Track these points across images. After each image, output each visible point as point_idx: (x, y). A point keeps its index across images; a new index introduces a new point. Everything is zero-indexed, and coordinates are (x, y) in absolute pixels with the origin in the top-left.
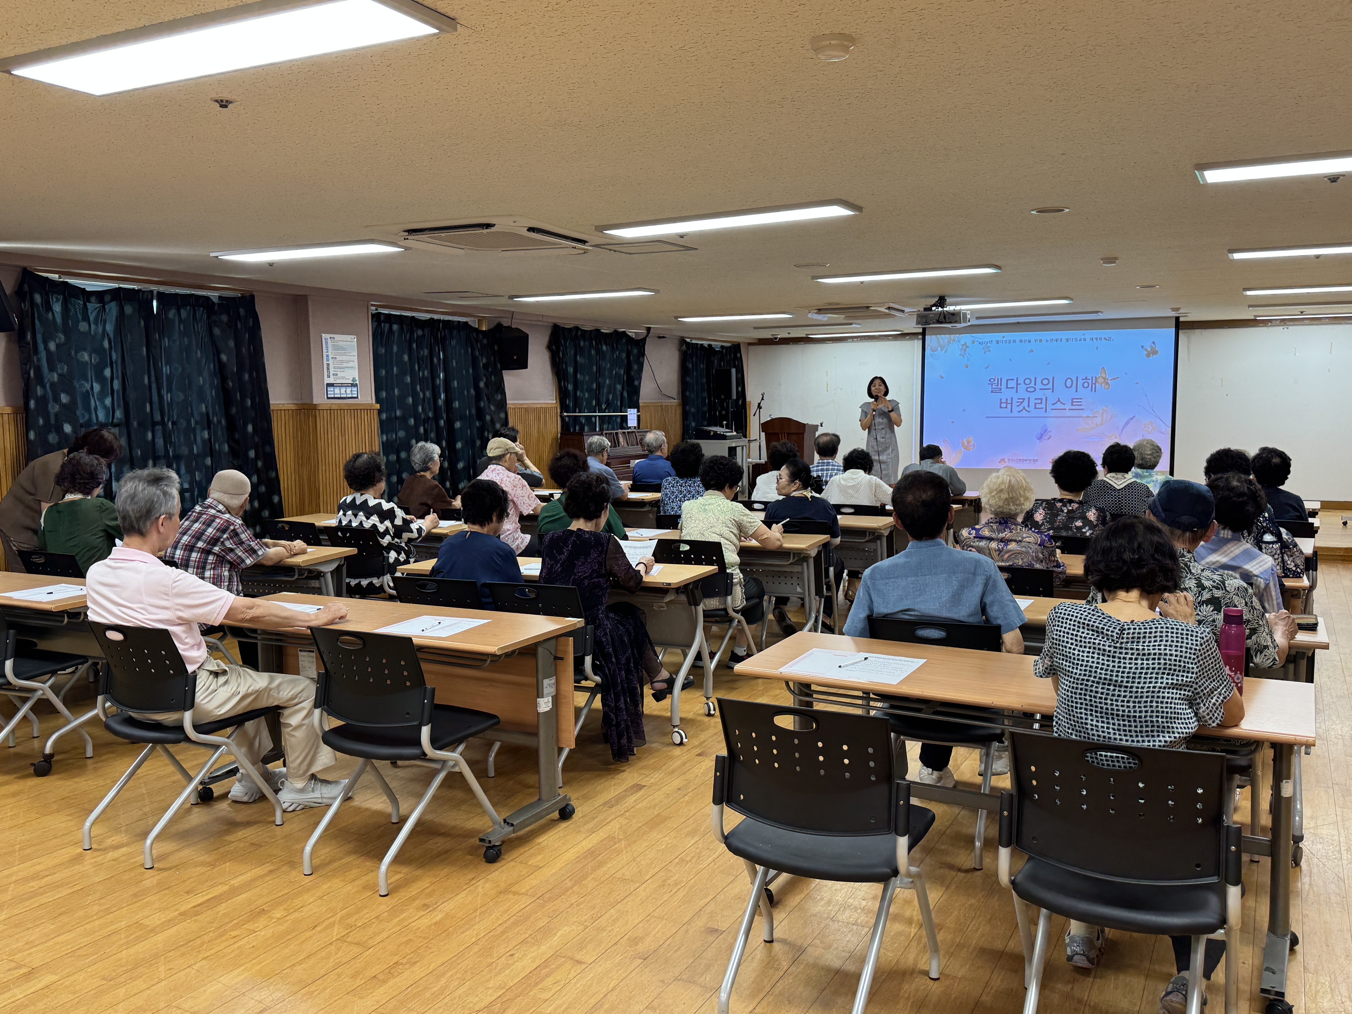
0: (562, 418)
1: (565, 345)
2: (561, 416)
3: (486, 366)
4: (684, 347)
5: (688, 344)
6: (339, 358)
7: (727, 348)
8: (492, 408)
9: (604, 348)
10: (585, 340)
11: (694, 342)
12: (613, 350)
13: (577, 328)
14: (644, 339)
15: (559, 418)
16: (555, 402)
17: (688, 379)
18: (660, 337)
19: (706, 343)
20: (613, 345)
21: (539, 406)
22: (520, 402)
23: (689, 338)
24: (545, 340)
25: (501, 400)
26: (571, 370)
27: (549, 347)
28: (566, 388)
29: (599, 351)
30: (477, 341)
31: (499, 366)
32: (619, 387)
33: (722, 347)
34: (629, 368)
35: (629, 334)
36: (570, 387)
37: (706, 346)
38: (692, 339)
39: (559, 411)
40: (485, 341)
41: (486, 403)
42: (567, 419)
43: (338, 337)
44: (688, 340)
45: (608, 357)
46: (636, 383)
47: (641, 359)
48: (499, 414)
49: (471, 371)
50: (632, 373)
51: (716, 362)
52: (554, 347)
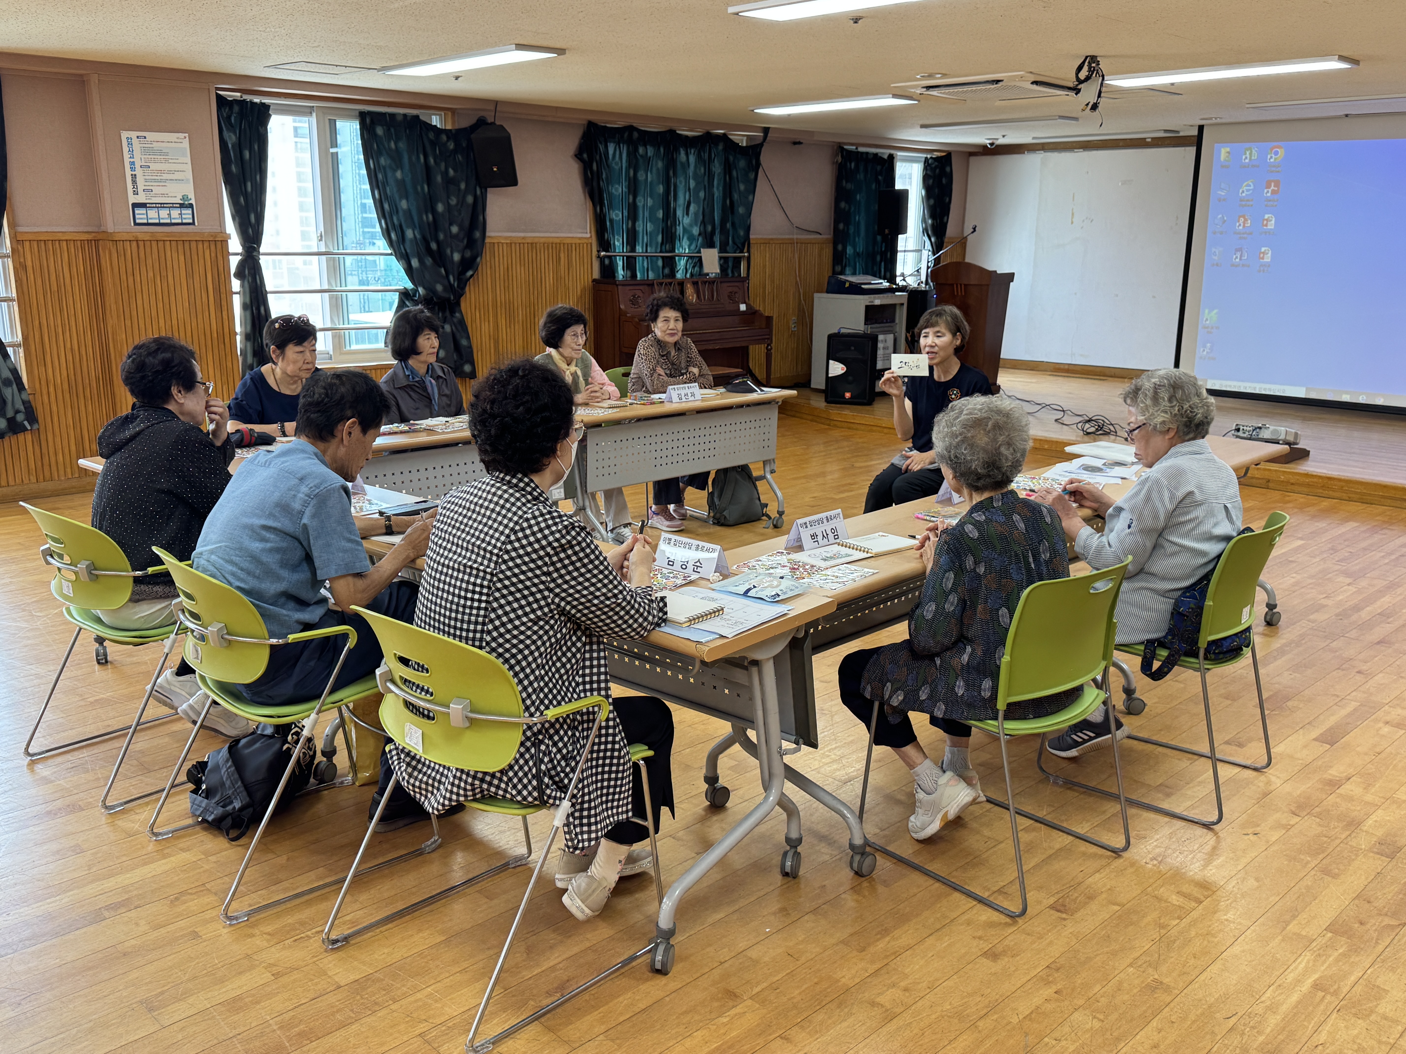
0: (601, 260)
1: (606, 151)
2: (598, 257)
4: (840, 159)
5: (850, 156)
6: (153, 166)
10: (647, 145)
14: (761, 145)
15: (595, 260)
16: (588, 235)
17: (843, 205)
18: (794, 143)
20: (700, 152)
21: (558, 241)
26: (618, 190)
27: (578, 156)
28: (605, 216)
29: (672, 162)
34: (730, 188)
35: (731, 137)
36: (616, 215)
39: (595, 249)
42: (607, 261)
43: (150, 136)
44: (851, 148)
46: (741, 210)
52: (585, 156)
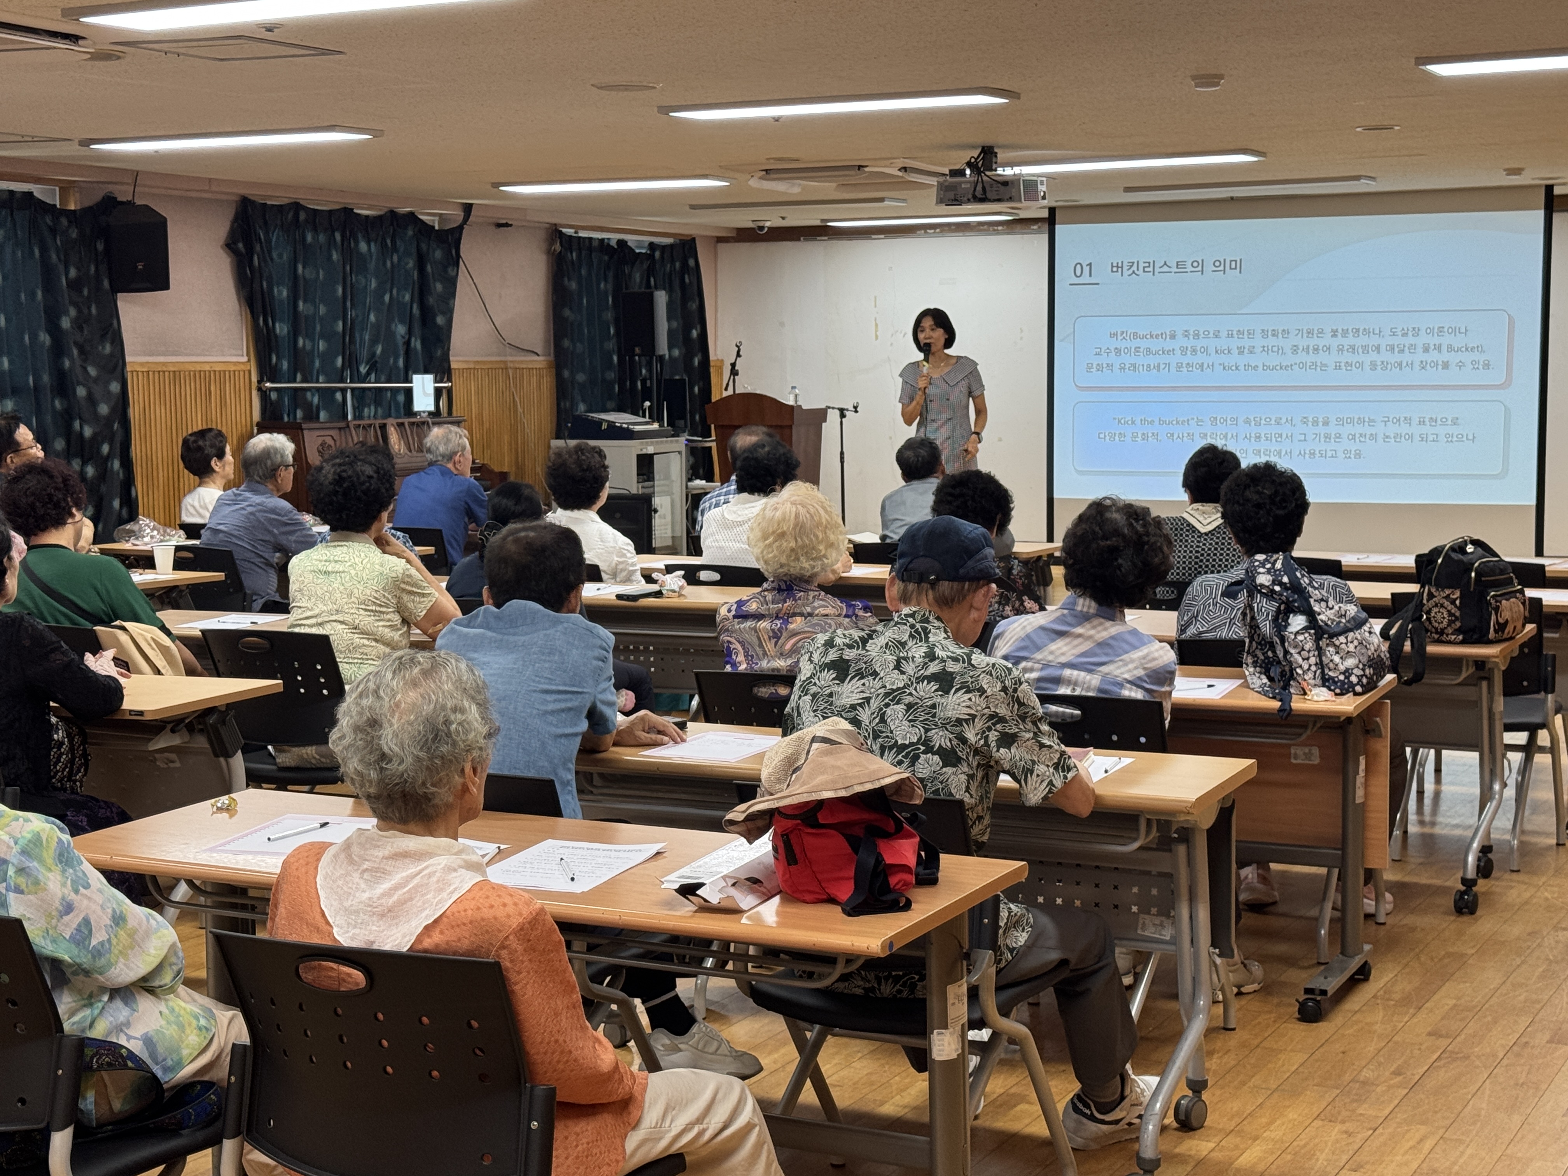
0: (264, 394)
1: (269, 241)
2: (259, 389)
3: (75, 285)
4: (558, 247)
5: (569, 242)
7: (663, 248)
8: (92, 371)
9: (363, 246)
10: (315, 230)
11: (583, 234)
12: (384, 251)
13: (296, 206)
14: (460, 228)
15: (255, 394)
16: (245, 359)
17: (567, 312)
18: (499, 225)
19: (614, 237)
20: (384, 240)
21: (207, 368)
22: (162, 359)
23: (571, 227)
24: (221, 228)
25: (112, 355)
26: (282, 293)
27: (230, 246)
28: (271, 331)
29: (349, 254)
30: (53, 231)
31: (106, 284)
32: (401, 330)
33: (652, 246)
34: (422, 291)
35: (421, 217)
36: (281, 329)
37: (613, 243)
38: (577, 228)
39: (254, 379)
40: (74, 234)
41: (78, 362)
42: (274, 396)
44: (569, 231)
45: (372, 266)
46: (440, 320)
47: (451, 272)
48: (107, 383)
49: (39, 294)
50: (431, 300)
51: (637, 277)
52: (241, 245)
